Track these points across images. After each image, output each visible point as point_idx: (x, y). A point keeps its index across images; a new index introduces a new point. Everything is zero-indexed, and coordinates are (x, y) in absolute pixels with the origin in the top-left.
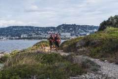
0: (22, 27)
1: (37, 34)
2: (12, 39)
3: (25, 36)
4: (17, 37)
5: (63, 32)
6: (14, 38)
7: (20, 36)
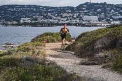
0: (23, 6)
1: (45, 17)
2: (7, 25)
3: (27, 20)
4: (15, 22)
5: (86, 14)
6: (9, 23)
7: (19, 21)
